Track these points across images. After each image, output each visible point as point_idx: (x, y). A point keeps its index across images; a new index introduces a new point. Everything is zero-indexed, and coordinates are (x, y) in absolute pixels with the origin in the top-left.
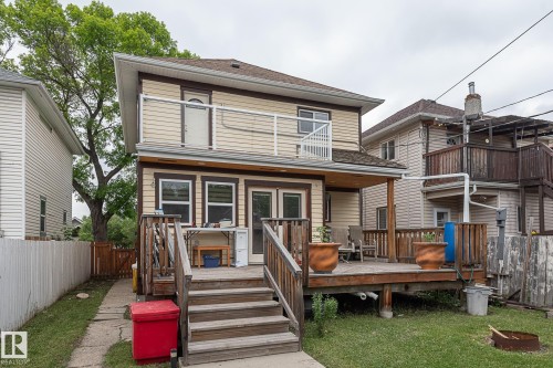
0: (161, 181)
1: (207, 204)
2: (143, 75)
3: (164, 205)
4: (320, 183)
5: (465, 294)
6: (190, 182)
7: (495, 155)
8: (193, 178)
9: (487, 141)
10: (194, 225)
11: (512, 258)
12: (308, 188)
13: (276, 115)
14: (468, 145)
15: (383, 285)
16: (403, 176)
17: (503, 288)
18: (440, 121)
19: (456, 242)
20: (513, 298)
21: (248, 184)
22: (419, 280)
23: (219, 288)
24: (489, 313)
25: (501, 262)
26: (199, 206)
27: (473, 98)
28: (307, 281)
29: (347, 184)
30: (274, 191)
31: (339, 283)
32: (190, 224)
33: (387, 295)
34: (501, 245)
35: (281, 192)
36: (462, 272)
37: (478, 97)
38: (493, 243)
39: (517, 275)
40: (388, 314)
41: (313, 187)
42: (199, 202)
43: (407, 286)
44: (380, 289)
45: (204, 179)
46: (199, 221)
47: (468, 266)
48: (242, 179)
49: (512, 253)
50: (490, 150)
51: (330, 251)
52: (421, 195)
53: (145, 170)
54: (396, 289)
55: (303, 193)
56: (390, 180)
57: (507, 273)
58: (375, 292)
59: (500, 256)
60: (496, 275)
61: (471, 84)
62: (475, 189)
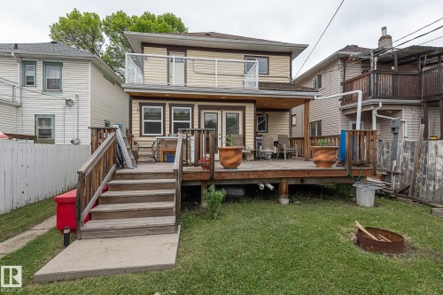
0: (143, 107)
1: (173, 121)
2: (145, 44)
3: (145, 123)
4: (252, 106)
5: (355, 188)
6: (162, 108)
7: (399, 78)
8: (164, 105)
9: (393, 68)
10: (164, 135)
11: (404, 158)
12: (243, 109)
13: (216, 59)
14: (374, 72)
15: (281, 179)
16: (315, 97)
17: (395, 183)
18: (354, 57)
19: (347, 146)
20: (403, 192)
21: (201, 108)
22: (311, 175)
23: (145, 178)
24: (376, 205)
25: (395, 162)
26: (167, 123)
27: (386, 38)
28: (213, 175)
29: (277, 105)
30: (219, 112)
31: (240, 177)
32: (162, 134)
33: (284, 187)
34: (395, 149)
35: (224, 112)
36: (351, 170)
37: (390, 37)
38: (388, 147)
39: (408, 173)
40: (285, 201)
41: (247, 109)
42: (167, 121)
43: (302, 180)
44: (278, 182)
45: (171, 106)
46: (167, 133)
47: (358, 166)
48: (196, 104)
49: (404, 155)
50: (395, 75)
51: (232, 153)
52: (339, 112)
53: (133, 101)
54: (292, 182)
55: (241, 113)
56: (306, 101)
57: (399, 171)
58: (272, 184)
59: (394, 157)
60: (390, 173)
61: (384, 29)
62: (381, 105)
